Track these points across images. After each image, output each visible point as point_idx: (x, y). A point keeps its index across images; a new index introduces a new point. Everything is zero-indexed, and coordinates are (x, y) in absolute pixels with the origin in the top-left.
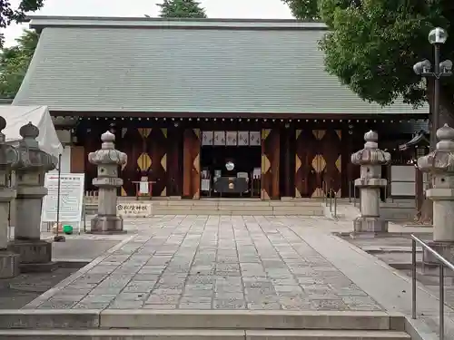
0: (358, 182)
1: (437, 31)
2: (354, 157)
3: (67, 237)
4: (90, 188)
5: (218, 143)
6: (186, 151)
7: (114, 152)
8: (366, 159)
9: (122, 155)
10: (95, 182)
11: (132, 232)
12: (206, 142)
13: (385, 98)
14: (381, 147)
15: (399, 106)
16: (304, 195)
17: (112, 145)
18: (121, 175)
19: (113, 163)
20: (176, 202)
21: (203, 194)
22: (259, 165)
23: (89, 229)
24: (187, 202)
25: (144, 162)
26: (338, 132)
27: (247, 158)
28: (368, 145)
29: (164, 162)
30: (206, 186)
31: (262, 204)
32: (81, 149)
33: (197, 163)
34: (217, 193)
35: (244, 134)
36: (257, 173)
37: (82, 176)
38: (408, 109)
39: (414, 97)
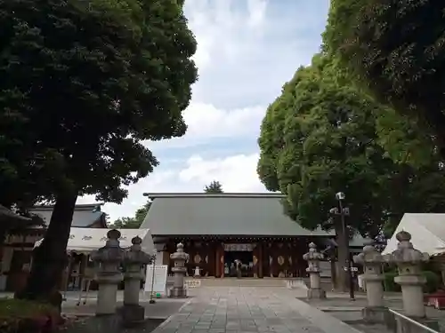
0: (308, 270)
1: (339, 194)
2: (305, 256)
3: (157, 300)
4: (170, 272)
5: (232, 250)
6: (217, 255)
7: (183, 253)
8: (311, 257)
9: (187, 255)
10: (173, 269)
11: (191, 297)
12: (227, 250)
13: (313, 228)
14: (318, 251)
15: (319, 232)
16: (274, 276)
17: (182, 249)
18: (186, 265)
19: (182, 259)
20: (212, 280)
21: (226, 276)
22: (252, 260)
23: (169, 295)
24: (218, 280)
25: (198, 259)
26: (289, 245)
27: (246, 257)
28: (311, 250)
29: (207, 259)
30: (227, 271)
31: (255, 280)
32: (167, 253)
33: (222, 260)
34: (232, 275)
35: (244, 246)
36: (251, 265)
37: (166, 266)
38: (324, 233)
39: (326, 228)
